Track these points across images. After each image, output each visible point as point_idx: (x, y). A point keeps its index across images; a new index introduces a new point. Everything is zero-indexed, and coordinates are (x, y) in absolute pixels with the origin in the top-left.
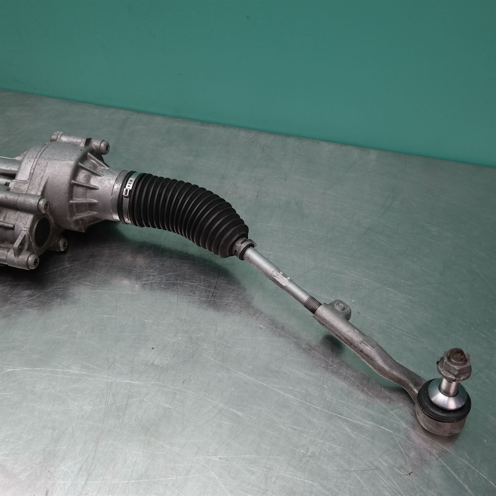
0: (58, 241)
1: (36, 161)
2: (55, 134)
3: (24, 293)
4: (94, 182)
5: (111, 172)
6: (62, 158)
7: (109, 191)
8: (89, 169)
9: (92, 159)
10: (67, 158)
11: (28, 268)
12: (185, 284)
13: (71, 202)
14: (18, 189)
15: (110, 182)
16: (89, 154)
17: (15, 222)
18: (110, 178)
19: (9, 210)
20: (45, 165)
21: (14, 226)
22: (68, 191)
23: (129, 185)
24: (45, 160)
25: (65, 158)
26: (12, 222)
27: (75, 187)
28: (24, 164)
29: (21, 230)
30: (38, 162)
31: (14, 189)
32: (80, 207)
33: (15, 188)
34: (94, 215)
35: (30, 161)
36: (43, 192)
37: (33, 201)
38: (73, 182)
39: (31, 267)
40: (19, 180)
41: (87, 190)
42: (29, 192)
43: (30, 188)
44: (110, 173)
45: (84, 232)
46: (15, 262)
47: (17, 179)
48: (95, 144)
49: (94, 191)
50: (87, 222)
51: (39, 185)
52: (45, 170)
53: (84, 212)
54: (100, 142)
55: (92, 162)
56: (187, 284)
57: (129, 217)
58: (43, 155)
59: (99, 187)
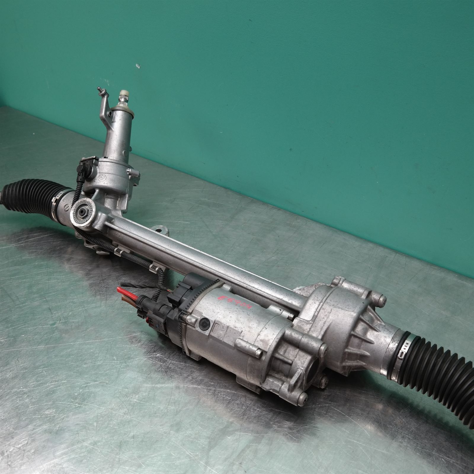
0: (322, 379)
1: (321, 305)
2: (337, 279)
3: (285, 424)
4: (371, 335)
5: (388, 330)
6: (346, 308)
7: (384, 349)
8: (368, 323)
9: (370, 312)
10: (351, 308)
11: (297, 405)
12: (441, 458)
13: (346, 350)
14: (300, 327)
15: (386, 339)
16: (369, 307)
17: (293, 358)
18: (386, 335)
19: (289, 346)
20: (329, 311)
21: (293, 362)
22: (346, 341)
23: (405, 348)
24: (330, 306)
25: (348, 308)
26: (291, 358)
27: (353, 337)
28: (309, 305)
29: (298, 368)
30: (323, 306)
31: (297, 327)
32: (351, 356)
33: (298, 325)
34: (363, 365)
35: (315, 303)
36: (323, 336)
37: (315, 345)
38: (352, 333)
39: (300, 404)
40: (303, 319)
41: (362, 341)
42: (311, 333)
43: (312, 329)
44: (386, 330)
45: (347, 376)
46: (287, 396)
47: (301, 317)
48: (375, 297)
49: (368, 344)
50: (352, 368)
51: (322, 329)
52: (329, 316)
53: (354, 361)
54: (380, 296)
55: (370, 315)
56: (443, 458)
57: (397, 377)
58: (328, 301)
59: (375, 342)
